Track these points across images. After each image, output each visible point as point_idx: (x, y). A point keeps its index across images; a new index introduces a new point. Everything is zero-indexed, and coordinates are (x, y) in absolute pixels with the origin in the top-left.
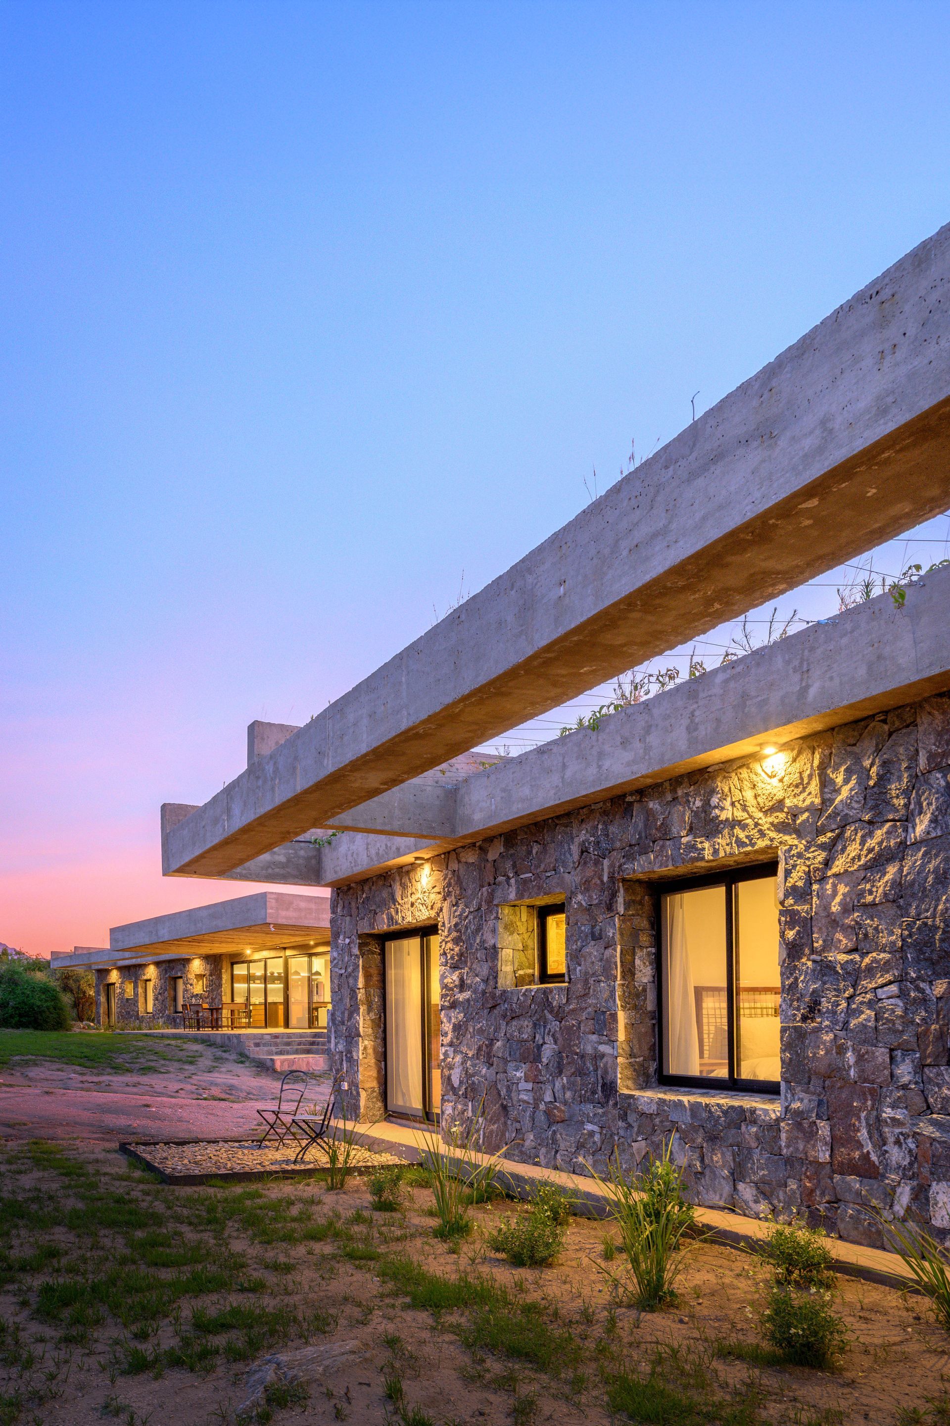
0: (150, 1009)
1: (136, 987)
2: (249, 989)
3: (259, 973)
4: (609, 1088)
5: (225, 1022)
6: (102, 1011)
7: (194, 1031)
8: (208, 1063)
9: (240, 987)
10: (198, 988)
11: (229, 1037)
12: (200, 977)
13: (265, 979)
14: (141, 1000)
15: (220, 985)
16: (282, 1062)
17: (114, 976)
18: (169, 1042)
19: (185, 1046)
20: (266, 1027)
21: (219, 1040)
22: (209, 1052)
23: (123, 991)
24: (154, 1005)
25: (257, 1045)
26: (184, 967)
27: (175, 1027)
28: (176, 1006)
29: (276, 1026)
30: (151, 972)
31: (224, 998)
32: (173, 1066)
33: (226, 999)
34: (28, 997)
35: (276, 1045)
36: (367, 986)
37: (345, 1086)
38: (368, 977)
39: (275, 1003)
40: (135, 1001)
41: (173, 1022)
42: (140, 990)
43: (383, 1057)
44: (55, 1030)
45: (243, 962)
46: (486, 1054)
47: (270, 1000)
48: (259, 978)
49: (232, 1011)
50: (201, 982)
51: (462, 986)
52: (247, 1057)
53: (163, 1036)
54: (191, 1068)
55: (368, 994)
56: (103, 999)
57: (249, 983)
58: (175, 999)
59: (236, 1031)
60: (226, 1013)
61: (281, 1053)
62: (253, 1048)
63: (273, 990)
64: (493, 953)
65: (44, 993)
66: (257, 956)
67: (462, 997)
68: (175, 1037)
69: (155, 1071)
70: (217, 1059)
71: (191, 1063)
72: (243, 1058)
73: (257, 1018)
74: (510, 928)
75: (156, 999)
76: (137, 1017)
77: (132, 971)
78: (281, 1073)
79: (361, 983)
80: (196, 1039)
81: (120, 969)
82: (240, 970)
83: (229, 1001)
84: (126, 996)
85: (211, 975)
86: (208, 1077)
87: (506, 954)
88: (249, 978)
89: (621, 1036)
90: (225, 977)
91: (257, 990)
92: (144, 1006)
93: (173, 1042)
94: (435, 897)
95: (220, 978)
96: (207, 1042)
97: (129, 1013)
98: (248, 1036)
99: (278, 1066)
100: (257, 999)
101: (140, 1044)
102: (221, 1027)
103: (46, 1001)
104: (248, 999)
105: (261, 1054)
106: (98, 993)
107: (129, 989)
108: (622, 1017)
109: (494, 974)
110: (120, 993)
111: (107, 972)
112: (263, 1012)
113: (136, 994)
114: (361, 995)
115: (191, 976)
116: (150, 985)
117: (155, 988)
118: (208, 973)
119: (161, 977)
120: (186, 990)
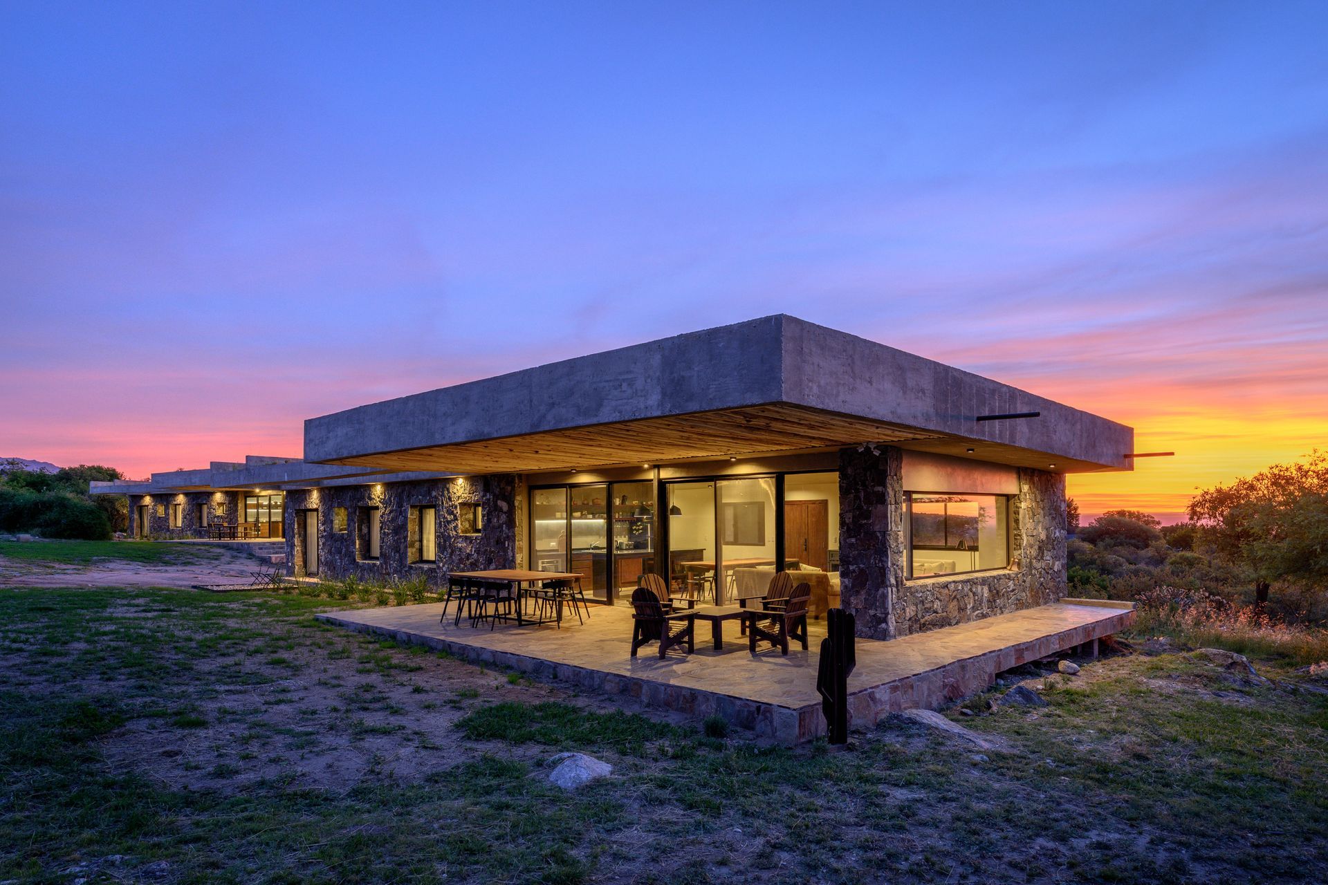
0: (179, 523)
1: (167, 509)
2: (258, 512)
3: (266, 503)
4: (355, 560)
5: (239, 535)
6: (135, 525)
7: (216, 541)
8: (228, 559)
9: (251, 511)
10: (220, 512)
11: (242, 544)
12: (220, 504)
13: (270, 507)
14: (172, 518)
15: (237, 511)
16: (276, 558)
17: (147, 500)
18: (199, 547)
19: (211, 550)
20: (270, 537)
21: (235, 546)
22: (228, 553)
23: (156, 511)
24: (183, 522)
25: (261, 549)
26: (209, 497)
27: (201, 537)
28: (201, 523)
29: (278, 537)
30: (181, 499)
31: (239, 519)
32: (204, 562)
33: (241, 520)
34: (77, 516)
35: (273, 548)
36: (298, 528)
37: (290, 564)
38: (299, 524)
39: (277, 522)
40: (166, 519)
41: (199, 534)
42: (171, 511)
43: (305, 553)
44: (101, 539)
45: (253, 496)
46: (330, 552)
47: (273, 520)
48: (265, 506)
49: (245, 529)
50: (221, 508)
51: (325, 531)
52: (254, 556)
53: (194, 544)
54: (217, 562)
55: (299, 531)
56: (136, 516)
57: (258, 509)
58: (200, 518)
59: (248, 541)
60: (240, 529)
61: (276, 553)
62: (258, 551)
63: (275, 513)
64: (332, 522)
65: (90, 514)
66: (264, 493)
67: (325, 534)
68: (204, 544)
69: (192, 564)
70: (233, 557)
71: (216, 559)
72: (251, 556)
73: (264, 531)
74: (337, 514)
75: (184, 517)
76: (168, 530)
77: (164, 498)
78: (276, 564)
79: (296, 526)
80: (219, 546)
81: (152, 496)
82: (251, 501)
83: (243, 522)
84: (158, 515)
85: (229, 504)
86: (228, 567)
87: (336, 522)
88: (258, 506)
89: (357, 547)
90: (240, 505)
91: (264, 513)
92: (174, 522)
93: (202, 548)
94: (317, 501)
95: (236, 505)
96: (226, 547)
97: (161, 527)
98: (255, 544)
99: (273, 560)
100: (264, 519)
101: (179, 549)
102: (237, 537)
103: (93, 520)
104: (258, 518)
105: (264, 554)
106: (132, 512)
107: (161, 510)
108: (357, 542)
109: (332, 528)
110: (153, 513)
111: (142, 497)
112: (268, 527)
113: (167, 514)
114: (296, 531)
115: (214, 504)
116: (180, 509)
117: (184, 510)
118: (227, 502)
119: (189, 503)
120: (209, 513)
